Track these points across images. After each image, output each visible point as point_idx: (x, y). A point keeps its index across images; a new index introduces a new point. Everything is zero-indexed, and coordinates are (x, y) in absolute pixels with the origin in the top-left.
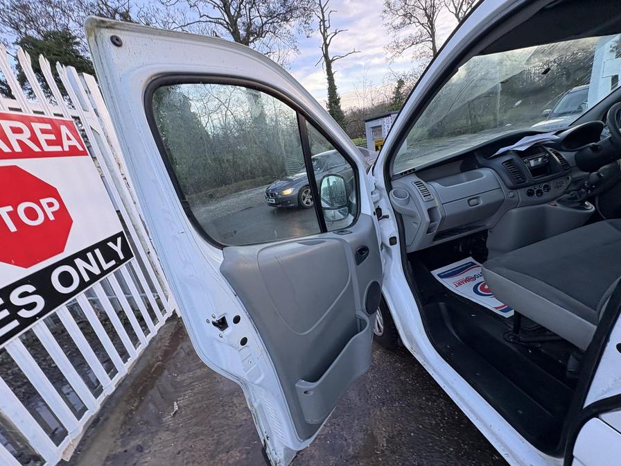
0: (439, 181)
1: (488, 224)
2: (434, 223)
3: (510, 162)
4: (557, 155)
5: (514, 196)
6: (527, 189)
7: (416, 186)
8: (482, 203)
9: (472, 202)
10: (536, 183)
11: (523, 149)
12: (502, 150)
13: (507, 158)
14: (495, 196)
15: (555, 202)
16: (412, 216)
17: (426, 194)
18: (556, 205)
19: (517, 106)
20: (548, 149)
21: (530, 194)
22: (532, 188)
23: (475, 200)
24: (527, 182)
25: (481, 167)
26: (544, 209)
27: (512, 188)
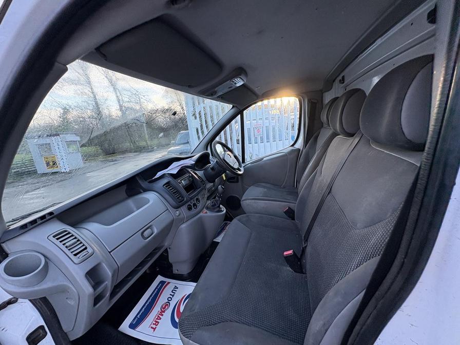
0: (95, 218)
1: (166, 244)
2: (103, 286)
3: (168, 184)
4: (196, 174)
5: (180, 215)
6: (187, 205)
7: (57, 242)
8: (156, 231)
9: (146, 233)
10: (191, 199)
11: (175, 172)
12: (159, 174)
13: (165, 181)
14: (166, 218)
15: (205, 210)
16: (62, 290)
17: (79, 249)
18: (206, 213)
19: (161, 137)
20: (190, 170)
21: (190, 209)
22: (189, 203)
23: (149, 230)
24: (185, 199)
25: (145, 190)
26: (200, 218)
27: (177, 208)
